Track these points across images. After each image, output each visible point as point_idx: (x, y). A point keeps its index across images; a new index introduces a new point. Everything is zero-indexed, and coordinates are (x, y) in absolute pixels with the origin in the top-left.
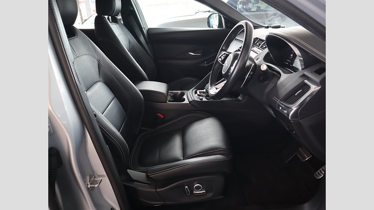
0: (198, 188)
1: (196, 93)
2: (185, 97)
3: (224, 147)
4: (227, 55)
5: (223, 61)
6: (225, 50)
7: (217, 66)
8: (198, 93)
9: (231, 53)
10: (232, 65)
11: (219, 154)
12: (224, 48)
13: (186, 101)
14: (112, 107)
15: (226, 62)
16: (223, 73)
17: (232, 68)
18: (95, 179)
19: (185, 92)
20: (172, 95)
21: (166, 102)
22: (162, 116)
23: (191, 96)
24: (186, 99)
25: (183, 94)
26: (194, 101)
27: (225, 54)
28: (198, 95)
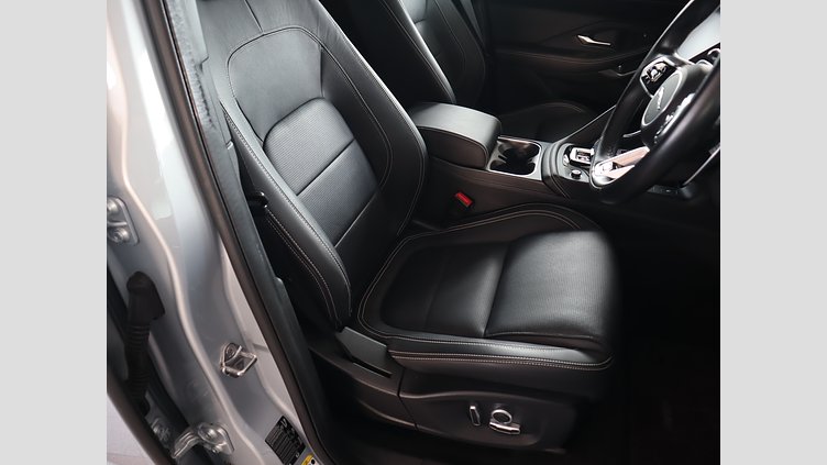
0: (501, 419)
1: (568, 152)
2: (537, 160)
3: (598, 332)
4: (669, 70)
5: (654, 87)
6: (669, 52)
7: (632, 96)
8: (573, 156)
9: (682, 64)
10: (671, 109)
11: (580, 349)
12: (666, 44)
13: (536, 175)
14: (338, 167)
15: (660, 92)
16: (643, 123)
17: (671, 119)
18: (244, 354)
19: (542, 146)
20: (506, 148)
21: (483, 168)
22: (466, 202)
23: (552, 160)
24: (537, 169)
25: (534, 151)
26: (556, 177)
27: (664, 62)
28: (572, 162)
